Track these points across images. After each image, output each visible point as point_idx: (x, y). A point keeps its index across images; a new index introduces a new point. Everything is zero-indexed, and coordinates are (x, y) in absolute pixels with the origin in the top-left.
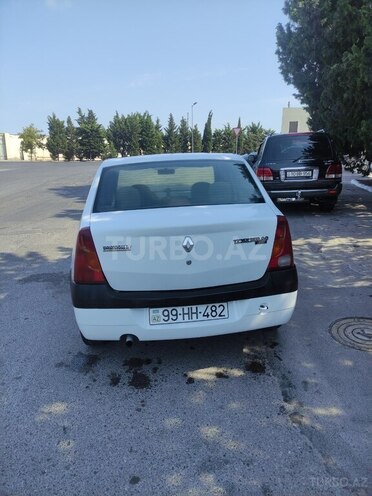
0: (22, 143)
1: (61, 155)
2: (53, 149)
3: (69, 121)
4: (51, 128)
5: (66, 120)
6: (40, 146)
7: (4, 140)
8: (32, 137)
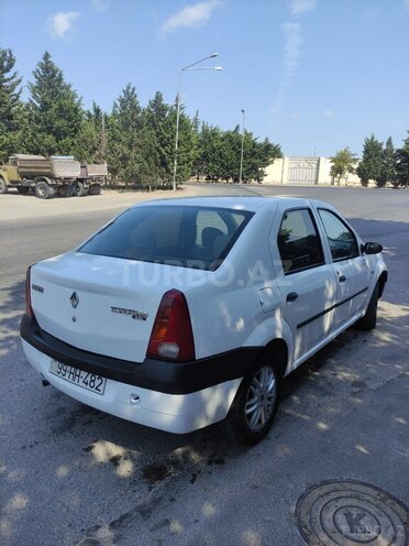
0: (333, 168)
1: (371, 181)
2: (364, 174)
3: (389, 142)
4: (366, 151)
5: (385, 141)
6: (351, 171)
7: (318, 165)
8: (344, 162)
